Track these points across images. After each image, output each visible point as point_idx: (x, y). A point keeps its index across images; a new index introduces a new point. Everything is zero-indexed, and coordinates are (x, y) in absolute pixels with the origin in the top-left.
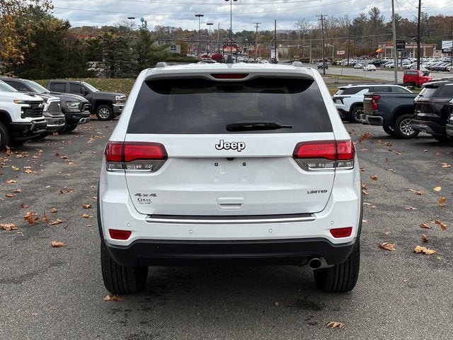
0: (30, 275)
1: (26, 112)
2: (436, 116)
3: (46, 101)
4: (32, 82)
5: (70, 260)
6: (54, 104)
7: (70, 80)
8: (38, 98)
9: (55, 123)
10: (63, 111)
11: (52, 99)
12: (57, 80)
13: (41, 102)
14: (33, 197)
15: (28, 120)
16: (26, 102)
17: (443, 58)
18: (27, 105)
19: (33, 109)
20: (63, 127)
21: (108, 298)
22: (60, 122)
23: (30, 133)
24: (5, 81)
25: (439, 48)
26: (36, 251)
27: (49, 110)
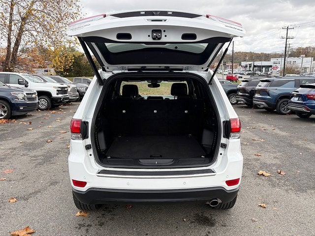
0: (36, 193)
1: (59, 92)
2: (247, 94)
3: (69, 87)
4: (65, 78)
5: (62, 180)
6: (74, 88)
7: (84, 77)
8: (65, 86)
9: (74, 97)
10: (78, 91)
11: (72, 86)
12: (77, 78)
13: (67, 87)
14: (54, 136)
15: (60, 96)
16: (59, 88)
17: (242, 69)
18: (60, 89)
19: (63, 91)
20: (78, 99)
21: (78, 214)
22: (76, 96)
23: (61, 102)
24: (52, 78)
25: (240, 65)
26: (45, 173)
27: (71, 91)
